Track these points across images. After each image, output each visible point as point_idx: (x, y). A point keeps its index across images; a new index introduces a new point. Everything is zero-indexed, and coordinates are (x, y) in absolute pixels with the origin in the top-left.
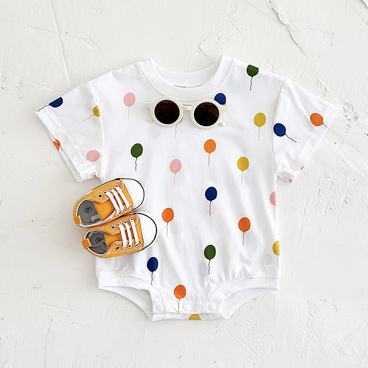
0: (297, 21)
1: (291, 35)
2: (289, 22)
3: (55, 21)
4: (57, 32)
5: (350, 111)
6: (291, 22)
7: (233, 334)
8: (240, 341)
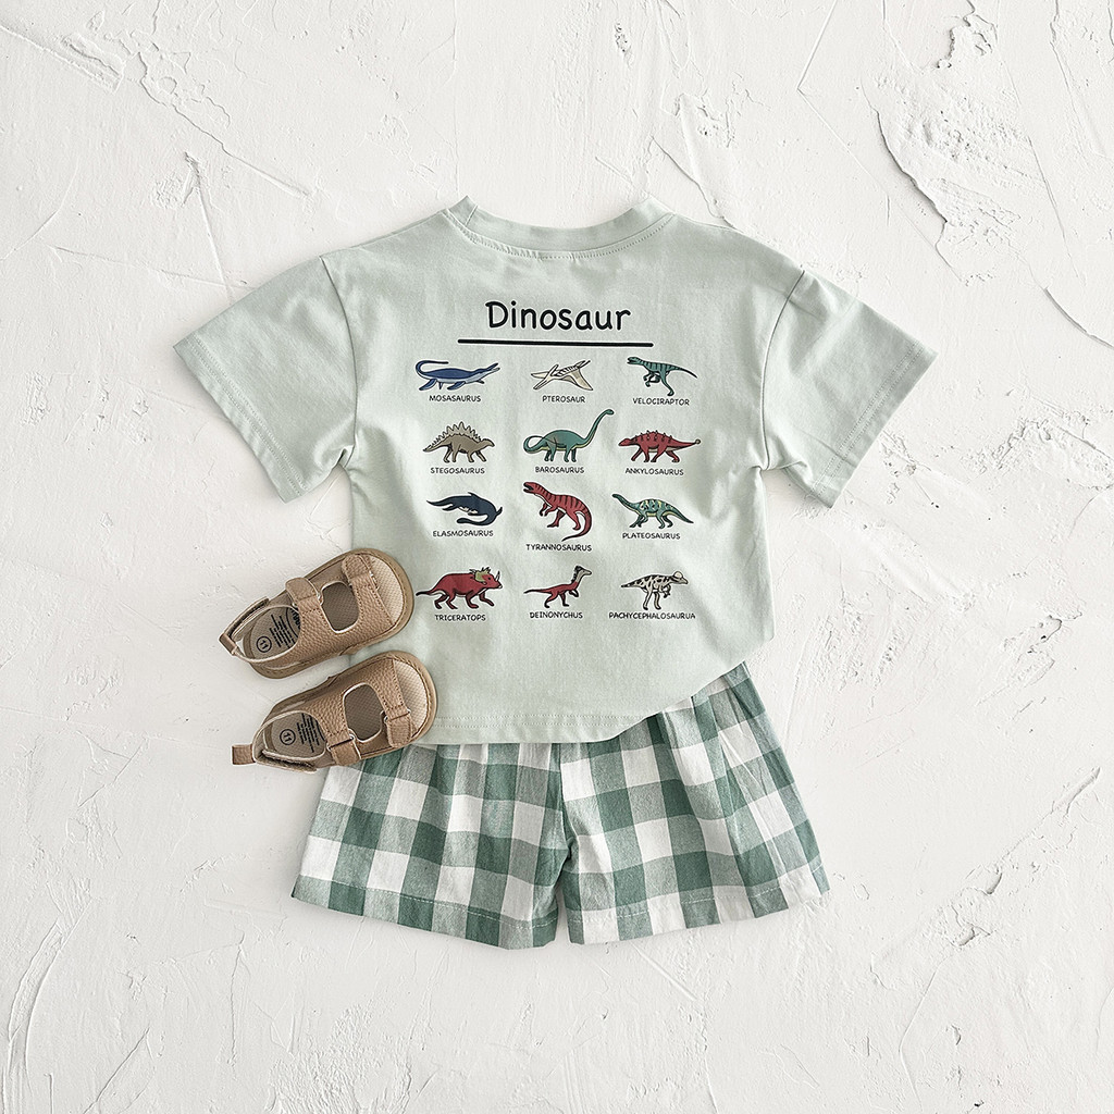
5: (897, 452)
7: (643, 955)
8: (659, 969)
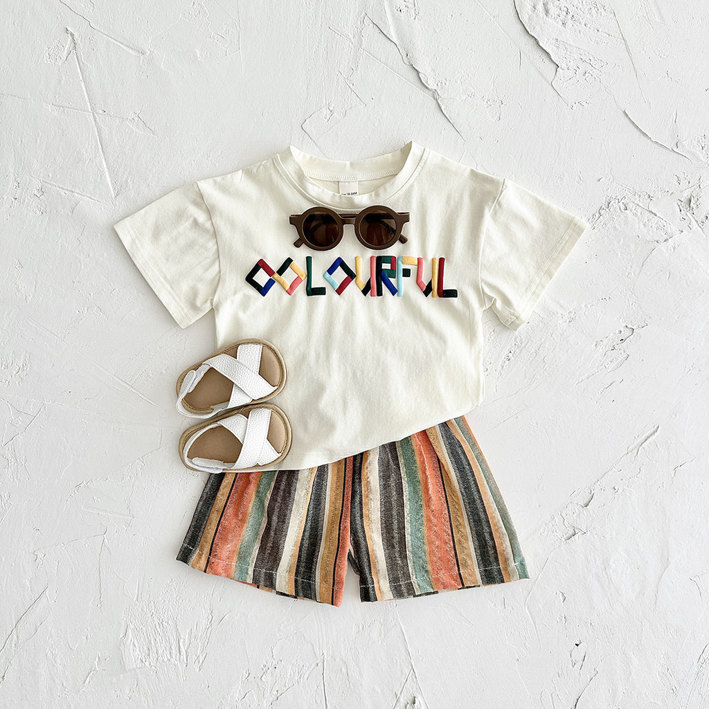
0: (448, 84)
1: (439, 105)
2: (436, 85)
3: (86, 94)
4: (90, 110)
6: (439, 84)
